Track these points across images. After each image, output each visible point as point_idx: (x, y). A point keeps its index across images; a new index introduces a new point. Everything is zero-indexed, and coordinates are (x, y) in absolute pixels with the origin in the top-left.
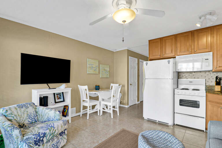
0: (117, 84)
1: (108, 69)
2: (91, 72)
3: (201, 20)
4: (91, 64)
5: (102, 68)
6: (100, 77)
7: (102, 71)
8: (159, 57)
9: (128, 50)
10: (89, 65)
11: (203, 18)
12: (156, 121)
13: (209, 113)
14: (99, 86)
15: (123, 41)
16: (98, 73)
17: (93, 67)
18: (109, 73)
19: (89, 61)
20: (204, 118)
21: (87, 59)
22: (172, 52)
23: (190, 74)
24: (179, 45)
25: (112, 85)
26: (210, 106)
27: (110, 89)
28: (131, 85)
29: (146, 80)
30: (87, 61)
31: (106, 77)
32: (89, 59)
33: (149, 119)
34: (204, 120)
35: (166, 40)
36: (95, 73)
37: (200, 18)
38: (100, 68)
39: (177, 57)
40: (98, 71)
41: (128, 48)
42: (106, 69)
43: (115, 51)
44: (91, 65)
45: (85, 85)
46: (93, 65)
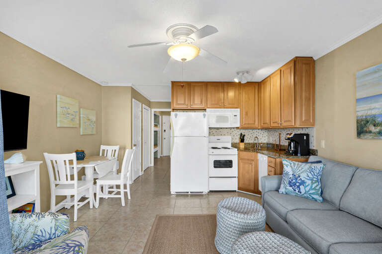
0: (117, 145)
1: (94, 119)
3: (239, 76)
4: (66, 108)
5: (83, 116)
6: (81, 134)
7: (85, 123)
8: (185, 106)
9: (132, 88)
10: (61, 109)
11: (241, 74)
12: (188, 192)
13: (241, 171)
17: (69, 114)
19: (61, 100)
20: (235, 177)
21: (58, 95)
22: (201, 103)
23: (217, 131)
24: (209, 96)
25: (103, 147)
26: (241, 164)
28: (135, 145)
29: (175, 138)
30: (58, 100)
31: (91, 133)
33: (177, 192)
34: (237, 179)
35: (195, 86)
36: (71, 126)
37: (238, 74)
38: (81, 116)
39: (207, 110)
40: (78, 122)
41: (132, 85)
42: (90, 117)
43: (103, 85)
46: (69, 108)
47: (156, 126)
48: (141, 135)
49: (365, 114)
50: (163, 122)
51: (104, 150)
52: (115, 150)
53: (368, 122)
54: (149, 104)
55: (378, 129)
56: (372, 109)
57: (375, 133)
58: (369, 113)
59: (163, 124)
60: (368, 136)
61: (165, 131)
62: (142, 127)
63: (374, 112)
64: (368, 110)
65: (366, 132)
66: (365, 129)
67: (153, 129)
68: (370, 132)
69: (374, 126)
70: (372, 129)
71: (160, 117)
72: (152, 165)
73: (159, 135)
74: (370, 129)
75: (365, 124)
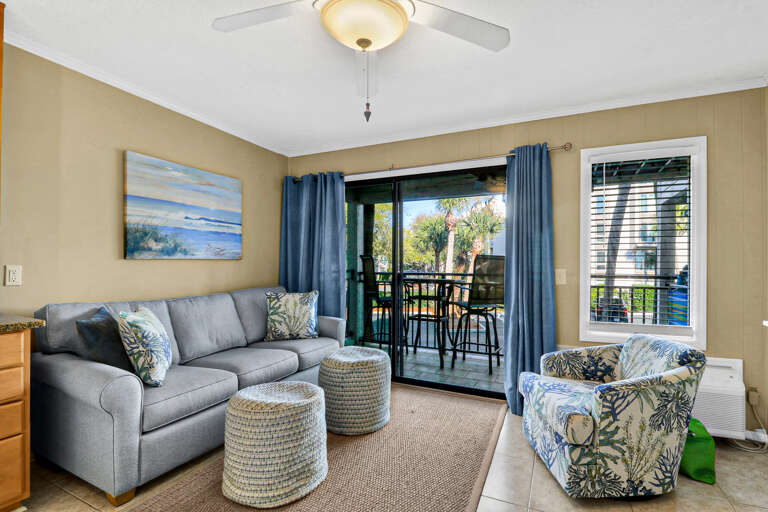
15: (368, 115)
49: (142, 223)
53: (146, 234)
55: (160, 246)
56: (154, 217)
57: (155, 251)
58: (150, 221)
60: (146, 255)
63: (155, 222)
64: (146, 216)
65: (144, 249)
66: (142, 244)
68: (150, 249)
69: (156, 241)
70: (152, 244)
74: (150, 245)
75: (142, 238)
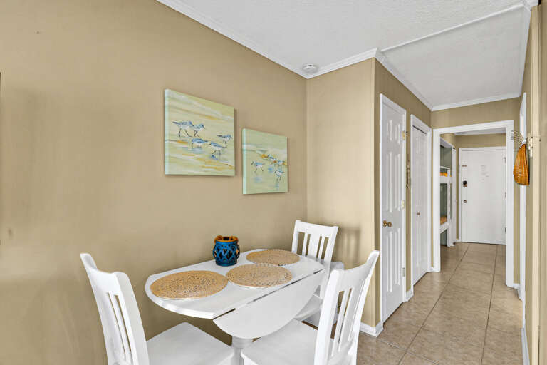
2: (193, 163)
5: (250, 147)
6: (245, 193)
10: (176, 128)
14: (234, 243)
16: (232, 173)
17: (201, 141)
18: (285, 170)
19: (176, 104)
21: (166, 91)
25: (300, 226)
27: (291, 250)
32: (176, 94)
36: (211, 172)
38: (245, 147)
40: (232, 163)
42: (271, 151)
44: (187, 128)
45: (111, 271)
47: (443, 172)
48: (404, 197)
50: (460, 164)
51: (304, 234)
52: (327, 239)
54: (428, 117)
59: (460, 168)
61: (465, 183)
62: (408, 174)
67: (438, 179)
71: (454, 152)
72: (437, 267)
73: (452, 194)
